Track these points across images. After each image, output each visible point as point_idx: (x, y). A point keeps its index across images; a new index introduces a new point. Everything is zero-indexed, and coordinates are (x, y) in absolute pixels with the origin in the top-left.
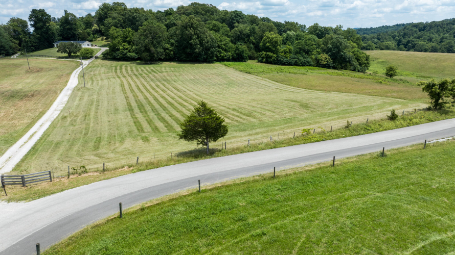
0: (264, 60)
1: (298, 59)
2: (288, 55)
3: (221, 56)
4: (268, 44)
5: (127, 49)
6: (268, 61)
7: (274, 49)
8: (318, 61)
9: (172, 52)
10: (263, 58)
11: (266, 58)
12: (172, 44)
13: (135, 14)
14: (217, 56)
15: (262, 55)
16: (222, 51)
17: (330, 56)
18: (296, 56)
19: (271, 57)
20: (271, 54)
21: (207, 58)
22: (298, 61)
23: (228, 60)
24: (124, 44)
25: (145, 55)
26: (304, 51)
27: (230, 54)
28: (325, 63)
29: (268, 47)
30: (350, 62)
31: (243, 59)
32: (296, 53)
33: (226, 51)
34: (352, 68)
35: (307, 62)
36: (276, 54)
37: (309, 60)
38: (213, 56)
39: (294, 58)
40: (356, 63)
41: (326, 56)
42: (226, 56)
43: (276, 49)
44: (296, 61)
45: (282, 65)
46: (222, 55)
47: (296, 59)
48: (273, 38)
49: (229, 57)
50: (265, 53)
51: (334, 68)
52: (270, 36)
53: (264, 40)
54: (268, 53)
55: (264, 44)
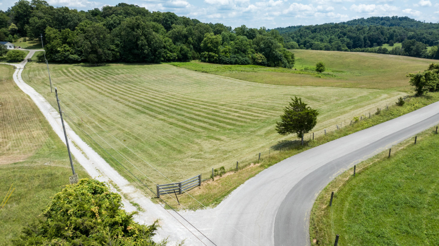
0: (207, 60)
1: (238, 58)
2: (229, 55)
3: (167, 56)
4: (209, 45)
5: (68, 51)
6: (211, 61)
7: (215, 49)
8: (254, 60)
9: (118, 54)
10: (206, 58)
11: (209, 57)
12: (117, 46)
13: (65, 14)
14: (164, 57)
15: (204, 55)
16: (168, 52)
17: (263, 54)
18: (235, 56)
19: (213, 57)
20: (213, 54)
21: (155, 58)
22: (238, 60)
23: (174, 60)
24: (64, 45)
25: (92, 56)
26: (241, 51)
27: (175, 54)
28: (260, 61)
29: (210, 47)
30: (281, 60)
31: (188, 59)
32: (235, 53)
33: (171, 51)
34: (283, 65)
35: (246, 61)
36: (218, 53)
37: (247, 59)
38: (160, 57)
39: (234, 58)
40: (286, 61)
41: (261, 55)
42: (171, 57)
43: (217, 49)
44: (236, 60)
45: (224, 64)
46: (169, 55)
47: (237, 59)
48: (213, 39)
49: (175, 58)
50: (207, 53)
51: (269, 66)
52: (210, 37)
53: (205, 41)
54: (210, 53)
55: (206, 45)
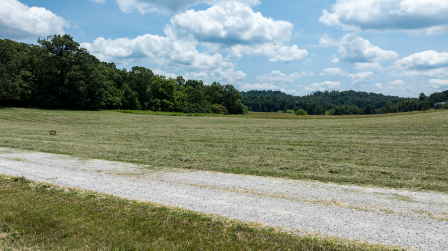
0: (160, 108)
2: (186, 104)
3: (108, 101)
7: (170, 96)
10: (158, 106)
11: (162, 105)
15: (155, 103)
18: (194, 105)
19: (167, 106)
20: (169, 102)
23: (118, 108)
27: (119, 99)
29: (162, 92)
31: (136, 106)
32: (193, 101)
36: (173, 101)
42: (114, 102)
47: (196, 108)
49: (119, 104)
50: (160, 100)
55: (155, 90)
